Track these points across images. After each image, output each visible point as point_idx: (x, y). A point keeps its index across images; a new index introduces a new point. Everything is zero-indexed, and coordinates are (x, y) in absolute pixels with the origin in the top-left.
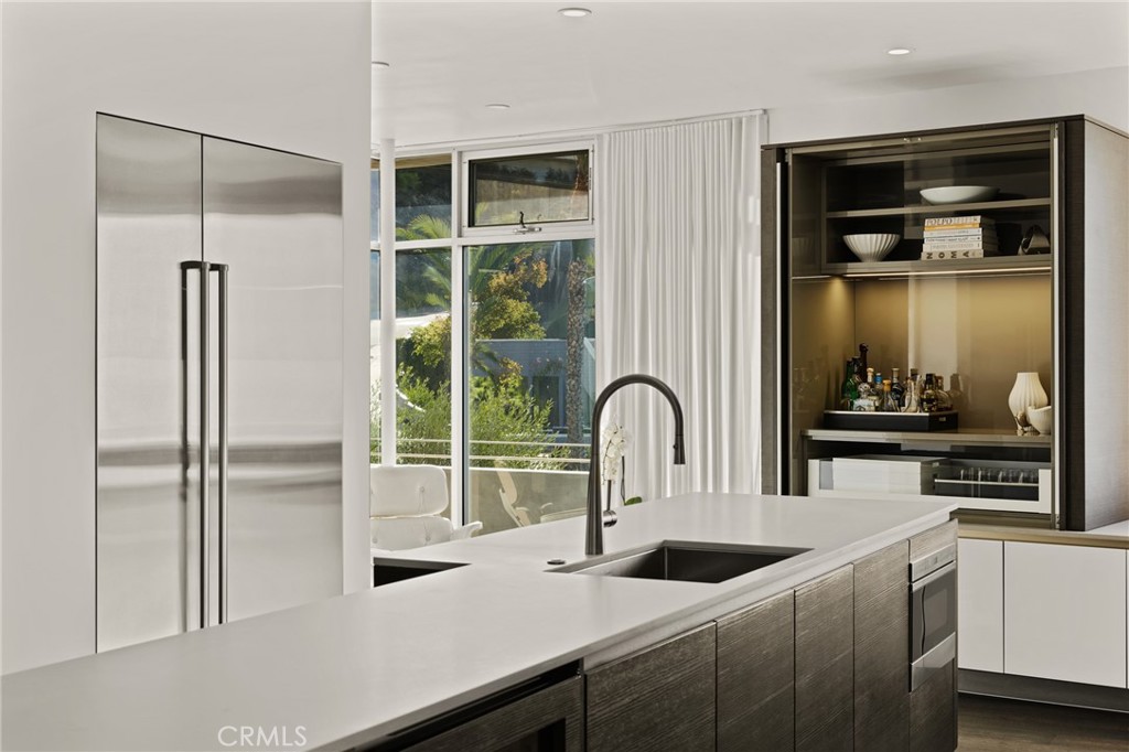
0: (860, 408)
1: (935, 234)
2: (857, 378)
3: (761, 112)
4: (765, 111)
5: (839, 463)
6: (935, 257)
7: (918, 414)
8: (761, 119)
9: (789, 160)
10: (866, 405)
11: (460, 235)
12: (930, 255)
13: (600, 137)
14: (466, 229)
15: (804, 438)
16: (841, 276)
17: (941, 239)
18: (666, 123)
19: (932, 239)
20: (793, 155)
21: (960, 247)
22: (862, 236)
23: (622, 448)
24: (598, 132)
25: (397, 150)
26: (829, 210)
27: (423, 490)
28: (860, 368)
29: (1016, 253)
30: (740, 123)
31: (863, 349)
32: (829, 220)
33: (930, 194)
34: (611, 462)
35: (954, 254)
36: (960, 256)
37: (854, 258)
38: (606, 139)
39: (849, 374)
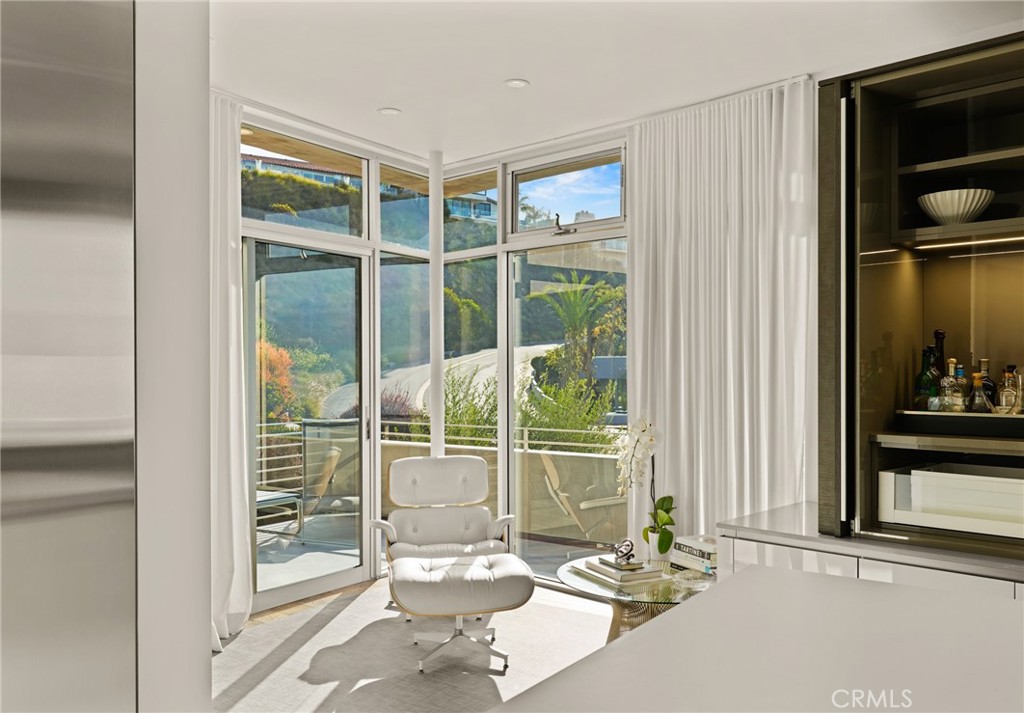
0: (943, 408)
2: (934, 371)
3: (806, 77)
4: (809, 76)
5: (918, 477)
8: (806, 84)
9: (857, 94)
10: (951, 404)
11: (504, 242)
13: (631, 128)
14: (509, 236)
15: (872, 445)
16: (912, 249)
18: (699, 105)
20: (862, 88)
23: (651, 447)
24: (629, 124)
25: (447, 168)
26: (902, 164)
27: (465, 481)
28: (937, 359)
30: (781, 93)
31: (939, 336)
32: (900, 177)
34: (637, 463)
37: (929, 220)
38: (637, 130)
39: (926, 366)
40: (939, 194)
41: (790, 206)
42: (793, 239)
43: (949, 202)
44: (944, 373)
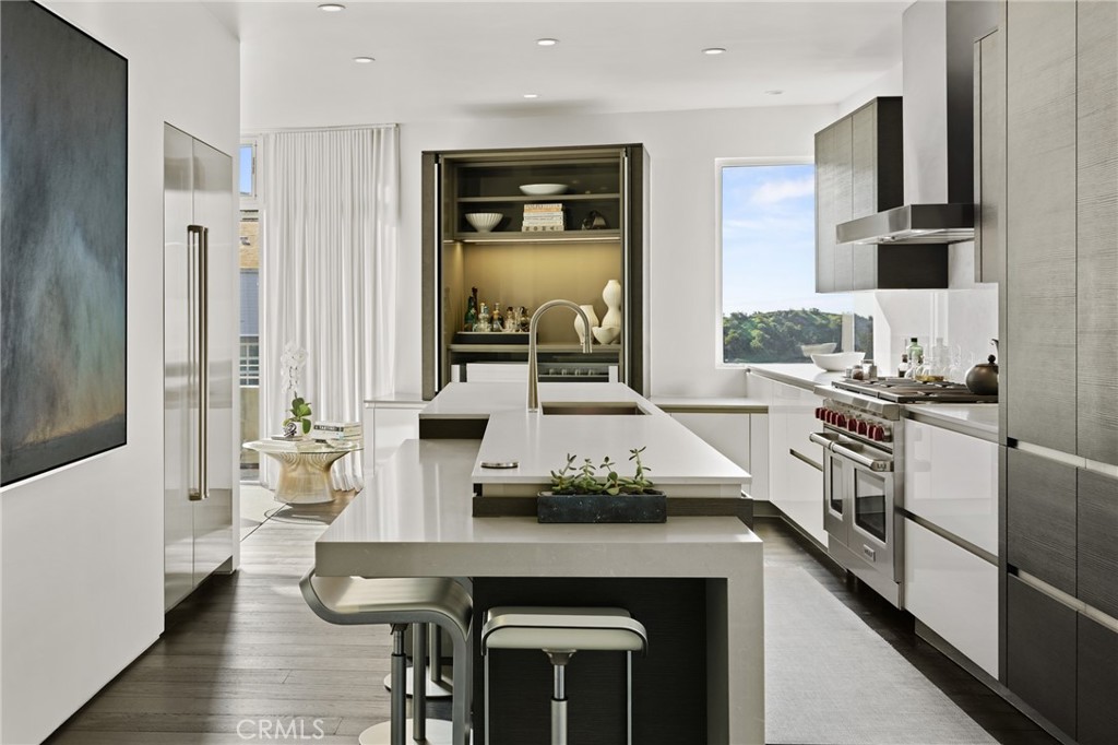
0: (480, 330)
1: (532, 214)
2: (473, 311)
3: (394, 125)
4: (397, 125)
5: (471, 367)
6: (532, 230)
7: (520, 333)
9: (441, 161)
10: (483, 328)
12: (528, 228)
15: (451, 350)
16: (461, 241)
17: (535, 218)
18: (322, 129)
19: (529, 218)
21: (548, 224)
22: (482, 215)
26: (459, 196)
28: (475, 304)
29: (580, 229)
30: (379, 132)
31: (475, 291)
32: (460, 203)
33: (526, 188)
35: (544, 228)
36: (548, 229)
37: (472, 229)
38: (272, 138)
39: (470, 307)
40: (478, 215)
41: (385, 207)
42: (387, 227)
43: (483, 220)
44: (478, 312)
